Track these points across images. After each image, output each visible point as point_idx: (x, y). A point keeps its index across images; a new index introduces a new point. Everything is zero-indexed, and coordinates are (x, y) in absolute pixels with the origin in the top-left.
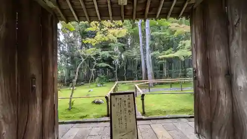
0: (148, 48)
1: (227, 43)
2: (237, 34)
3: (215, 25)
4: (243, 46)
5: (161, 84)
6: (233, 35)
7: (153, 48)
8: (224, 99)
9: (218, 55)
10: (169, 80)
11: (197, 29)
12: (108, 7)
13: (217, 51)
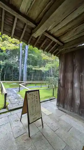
0: (25, 62)
1: (73, 71)
2: (76, 69)
3: (70, 65)
4: (78, 73)
5: (30, 84)
6: (75, 69)
7: (28, 63)
8: (70, 91)
9: (69, 75)
10: (35, 82)
11: (62, 63)
12: (22, 32)
13: (69, 74)
